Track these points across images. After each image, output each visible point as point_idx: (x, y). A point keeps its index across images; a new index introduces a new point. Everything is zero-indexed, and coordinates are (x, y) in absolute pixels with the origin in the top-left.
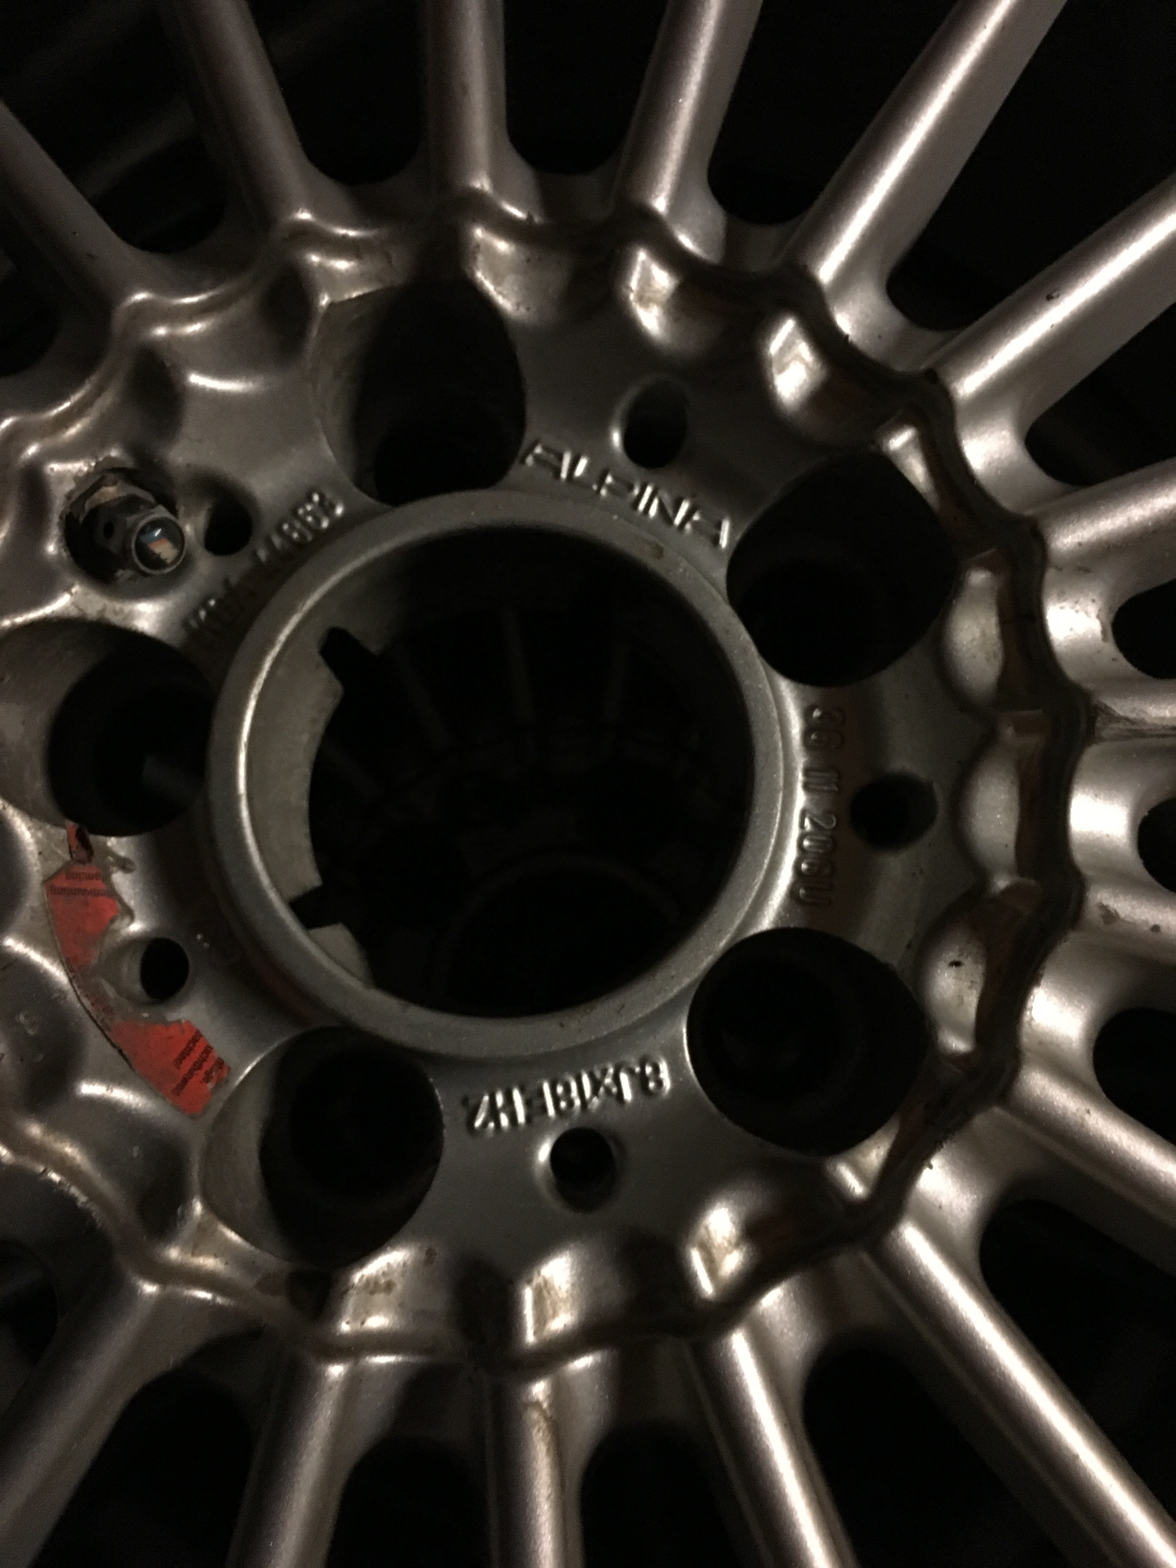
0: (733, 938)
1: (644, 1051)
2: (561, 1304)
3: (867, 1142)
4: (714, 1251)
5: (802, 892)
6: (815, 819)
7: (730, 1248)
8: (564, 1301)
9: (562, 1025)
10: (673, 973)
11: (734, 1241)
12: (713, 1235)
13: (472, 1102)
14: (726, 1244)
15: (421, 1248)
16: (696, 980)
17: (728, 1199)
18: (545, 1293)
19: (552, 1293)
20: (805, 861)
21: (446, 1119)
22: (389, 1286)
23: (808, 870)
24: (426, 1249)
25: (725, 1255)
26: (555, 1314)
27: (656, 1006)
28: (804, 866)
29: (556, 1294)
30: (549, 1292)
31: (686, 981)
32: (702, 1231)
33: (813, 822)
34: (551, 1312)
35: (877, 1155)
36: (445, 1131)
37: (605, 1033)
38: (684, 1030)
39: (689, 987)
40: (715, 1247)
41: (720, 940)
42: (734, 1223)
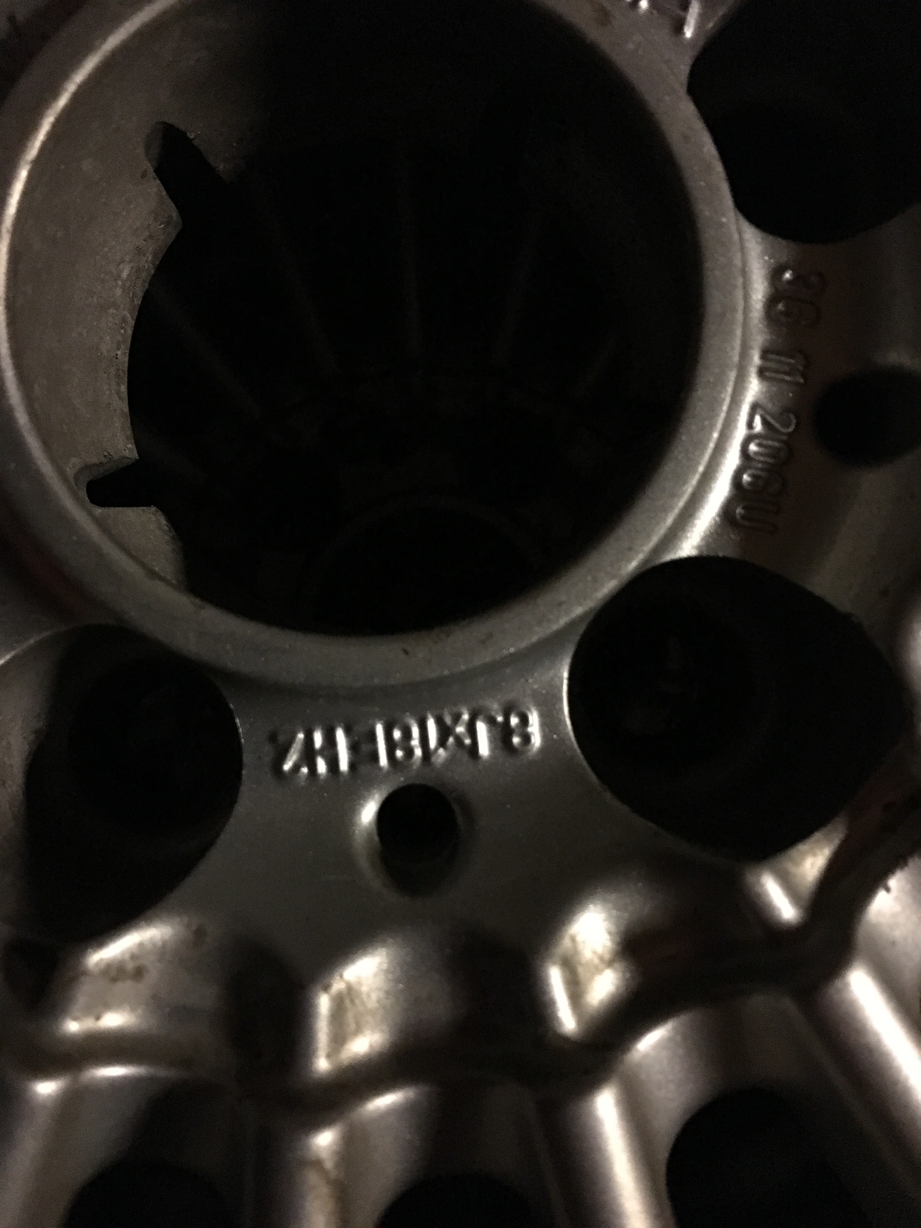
0: (646, 561)
1: (511, 696)
2: (369, 1018)
3: (802, 847)
4: (580, 970)
5: (739, 511)
6: (769, 418)
7: (601, 966)
8: (372, 1013)
9: (406, 652)
10: (563, 598)
11: (607, 956)
12: (581, 947)
13: (281, 738)
14: (596, 961)
15: (188, 926)
16: (591, 610)
17: (605, 900)
18: (347, 1002)
19: (357, 1001)
20: (750, 472)
21: (247, 758)
22: (139, 973)
23: (750, 484)
24: (194, 928)
25: (593, 975)
26: (358, 1031)
27: (535, 639)
28: (746, 478)
29: (363, 1003)
30: (352, 1001)
31: (579, 611)
32: (566, 942)
33: (765, 422)
34: (353, 1026)
35: (812, 865)
36: (244, 772)
37: (463, 668)
38: (566, 675)
39: (581, 618)
40: (581, 964)
41: (629, 561)
42: (610, 933)
